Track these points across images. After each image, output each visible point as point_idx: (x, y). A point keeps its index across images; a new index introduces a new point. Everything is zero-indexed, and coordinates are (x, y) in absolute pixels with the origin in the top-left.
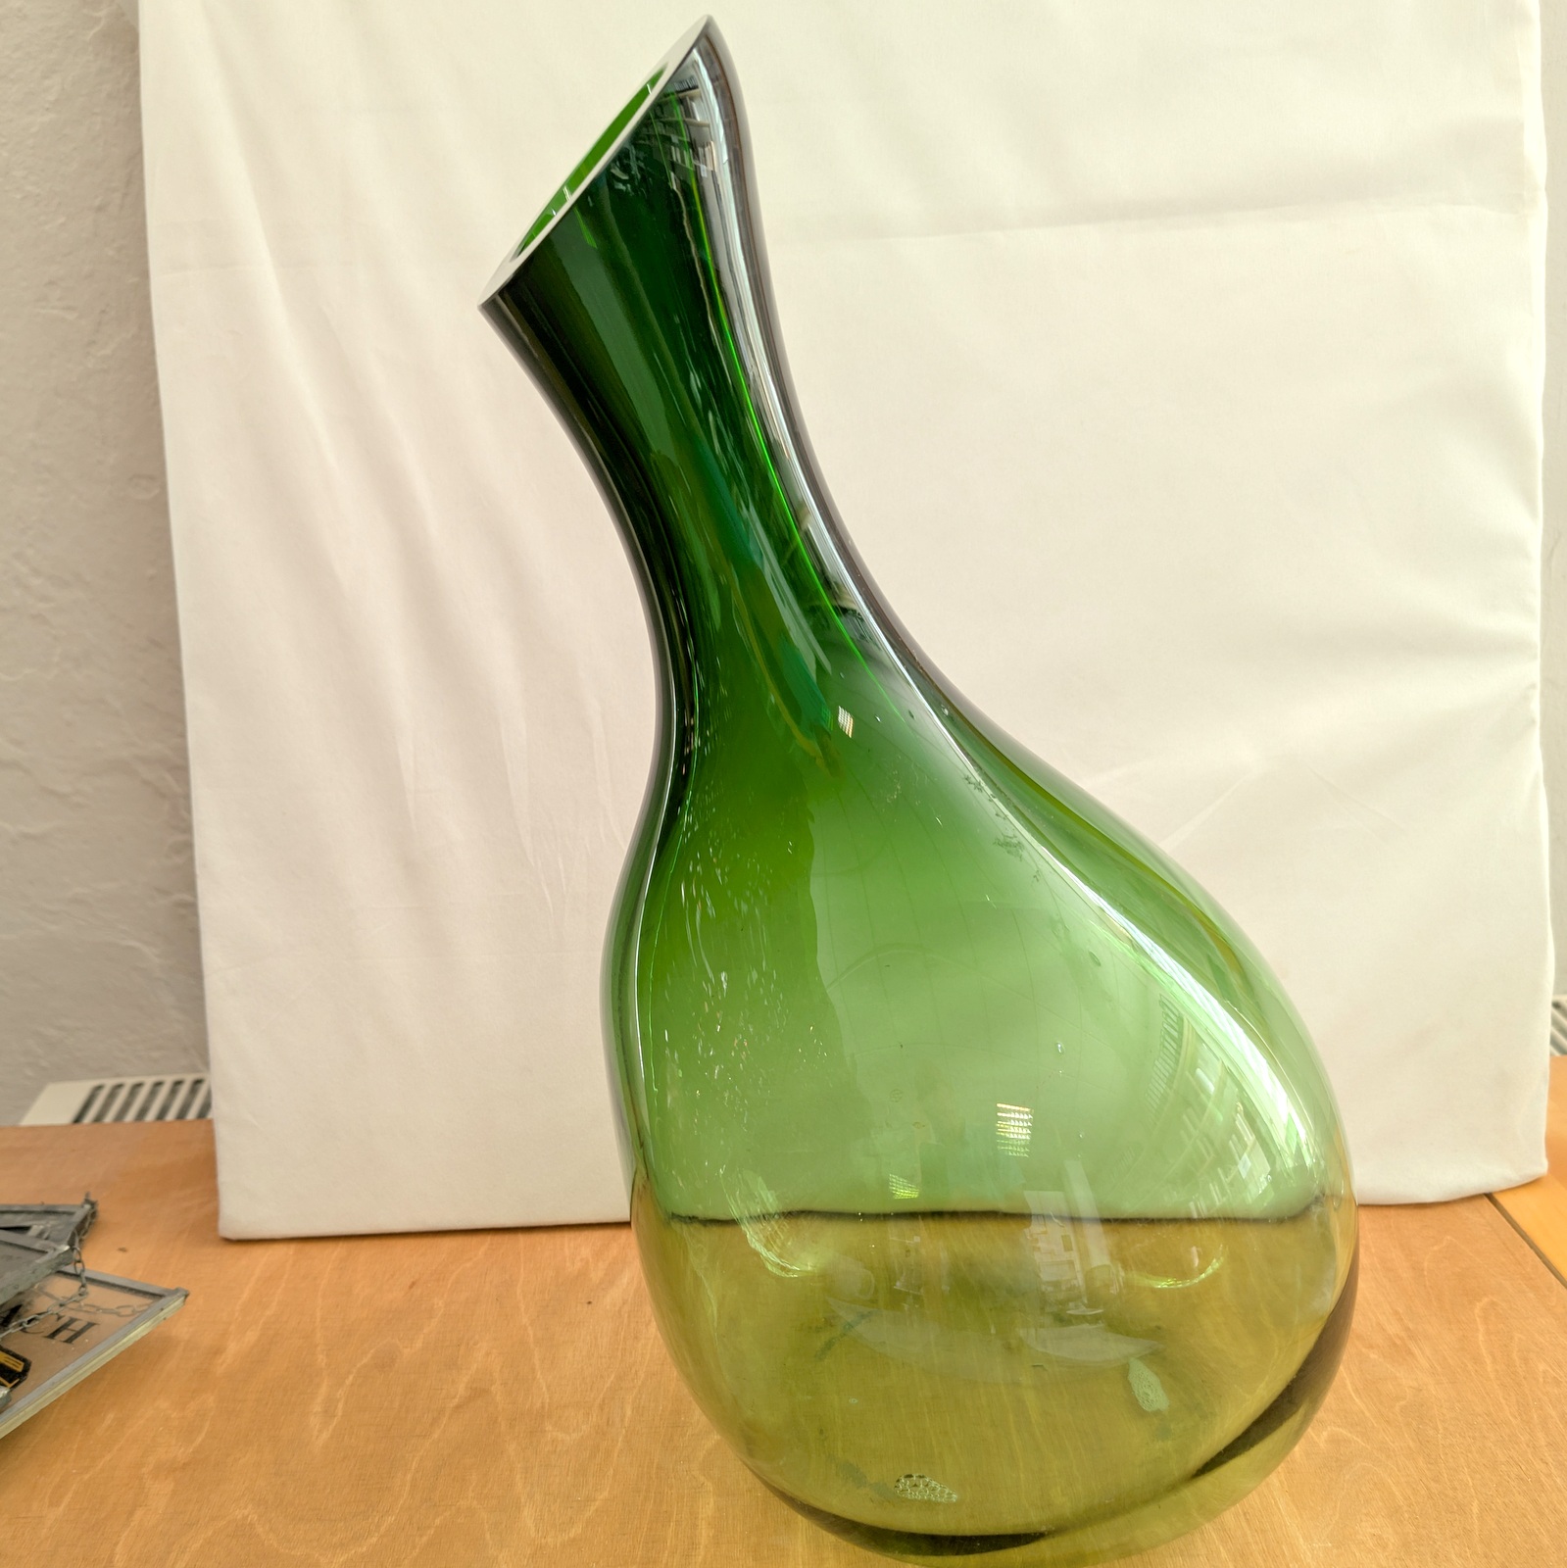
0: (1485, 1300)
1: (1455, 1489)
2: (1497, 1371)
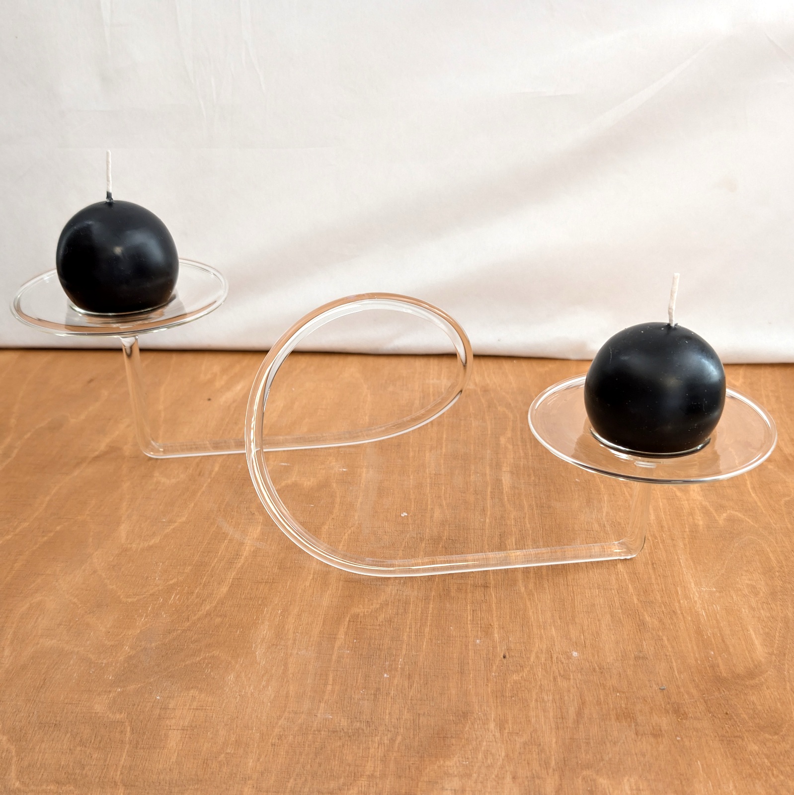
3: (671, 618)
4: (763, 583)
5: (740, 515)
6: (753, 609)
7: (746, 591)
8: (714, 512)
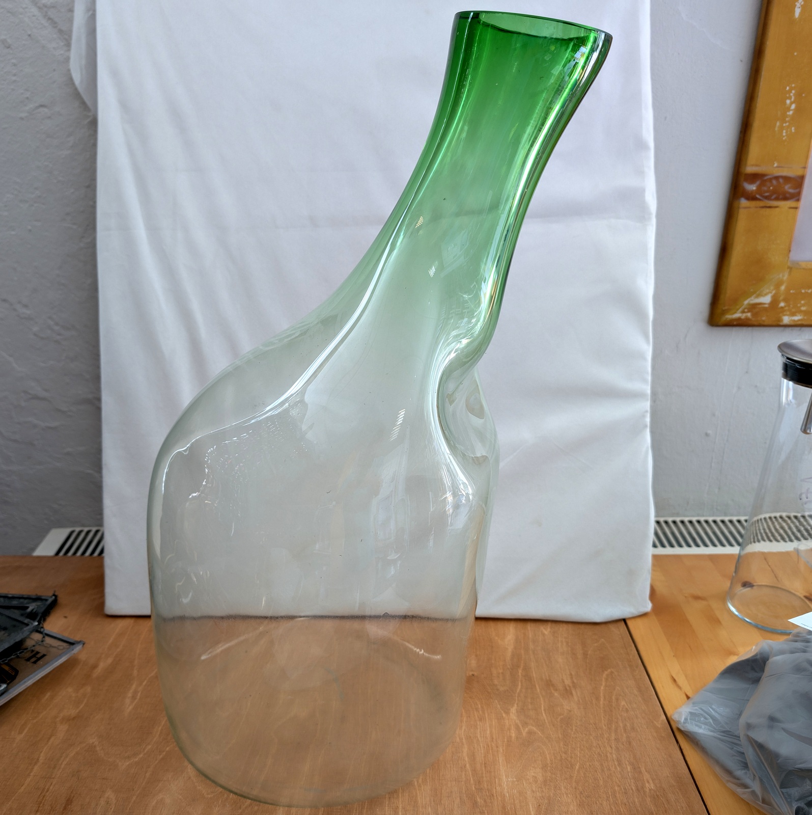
0: (609, 670)
1: (572, 757)
2: (604, 704)
3: (491, 799)
4: (541, 775)
5: (535, 729)
6: (533, 792)
7: (531, 780)
8: (521, 727)
